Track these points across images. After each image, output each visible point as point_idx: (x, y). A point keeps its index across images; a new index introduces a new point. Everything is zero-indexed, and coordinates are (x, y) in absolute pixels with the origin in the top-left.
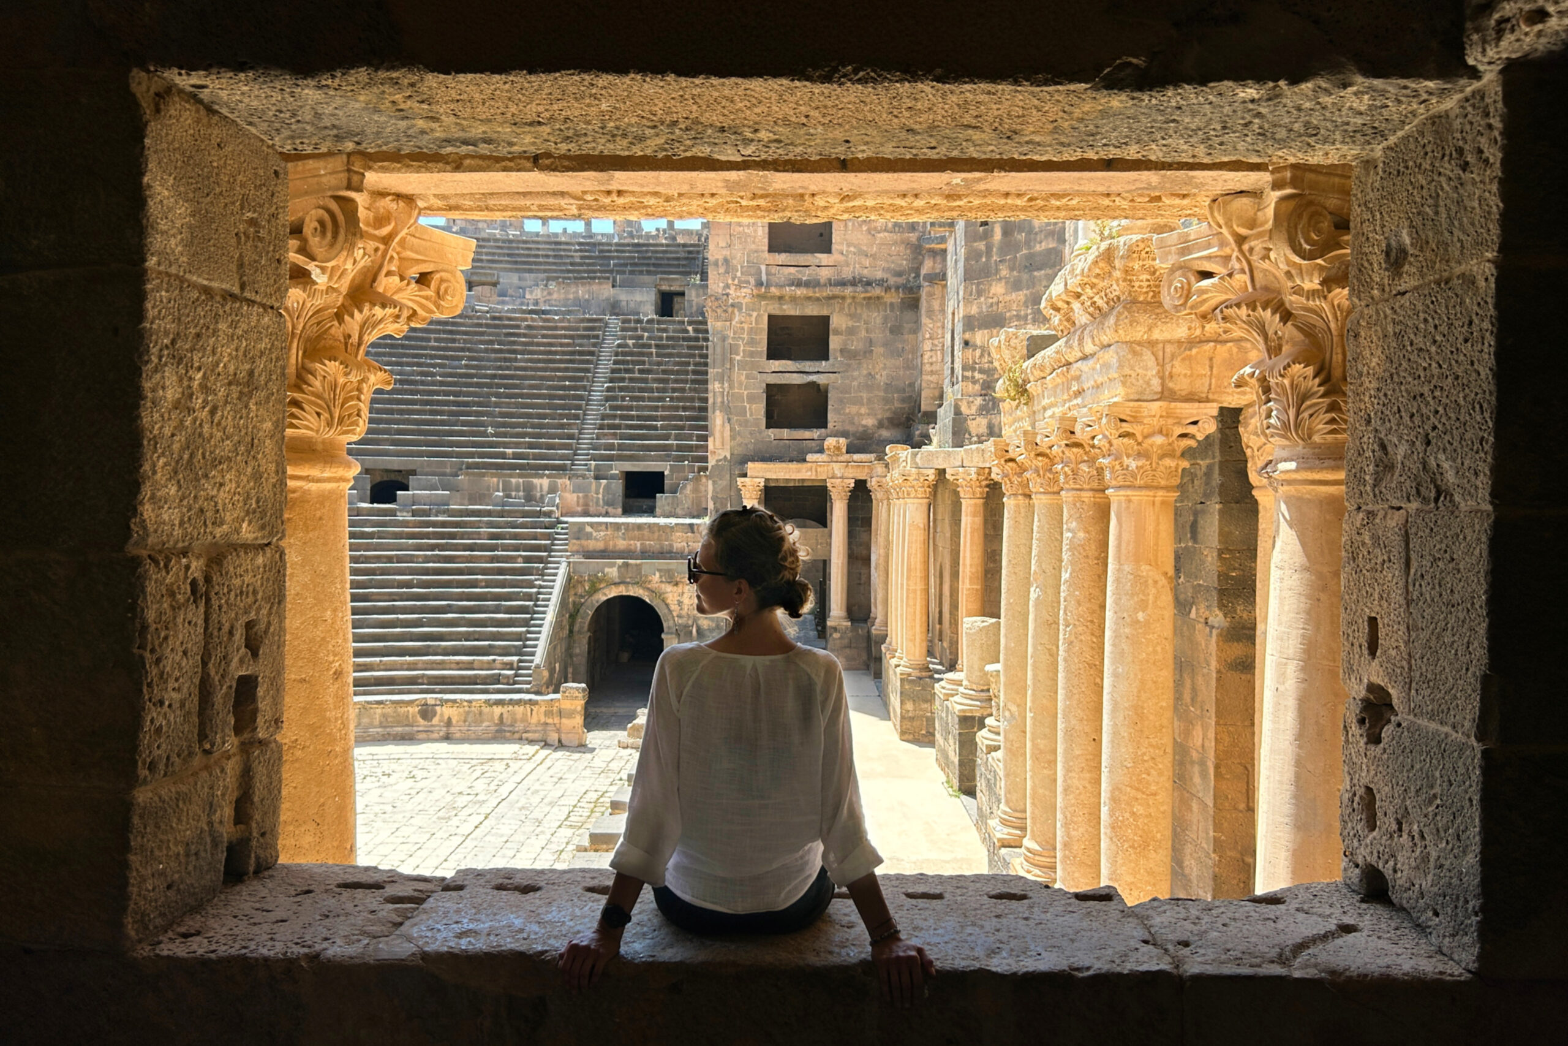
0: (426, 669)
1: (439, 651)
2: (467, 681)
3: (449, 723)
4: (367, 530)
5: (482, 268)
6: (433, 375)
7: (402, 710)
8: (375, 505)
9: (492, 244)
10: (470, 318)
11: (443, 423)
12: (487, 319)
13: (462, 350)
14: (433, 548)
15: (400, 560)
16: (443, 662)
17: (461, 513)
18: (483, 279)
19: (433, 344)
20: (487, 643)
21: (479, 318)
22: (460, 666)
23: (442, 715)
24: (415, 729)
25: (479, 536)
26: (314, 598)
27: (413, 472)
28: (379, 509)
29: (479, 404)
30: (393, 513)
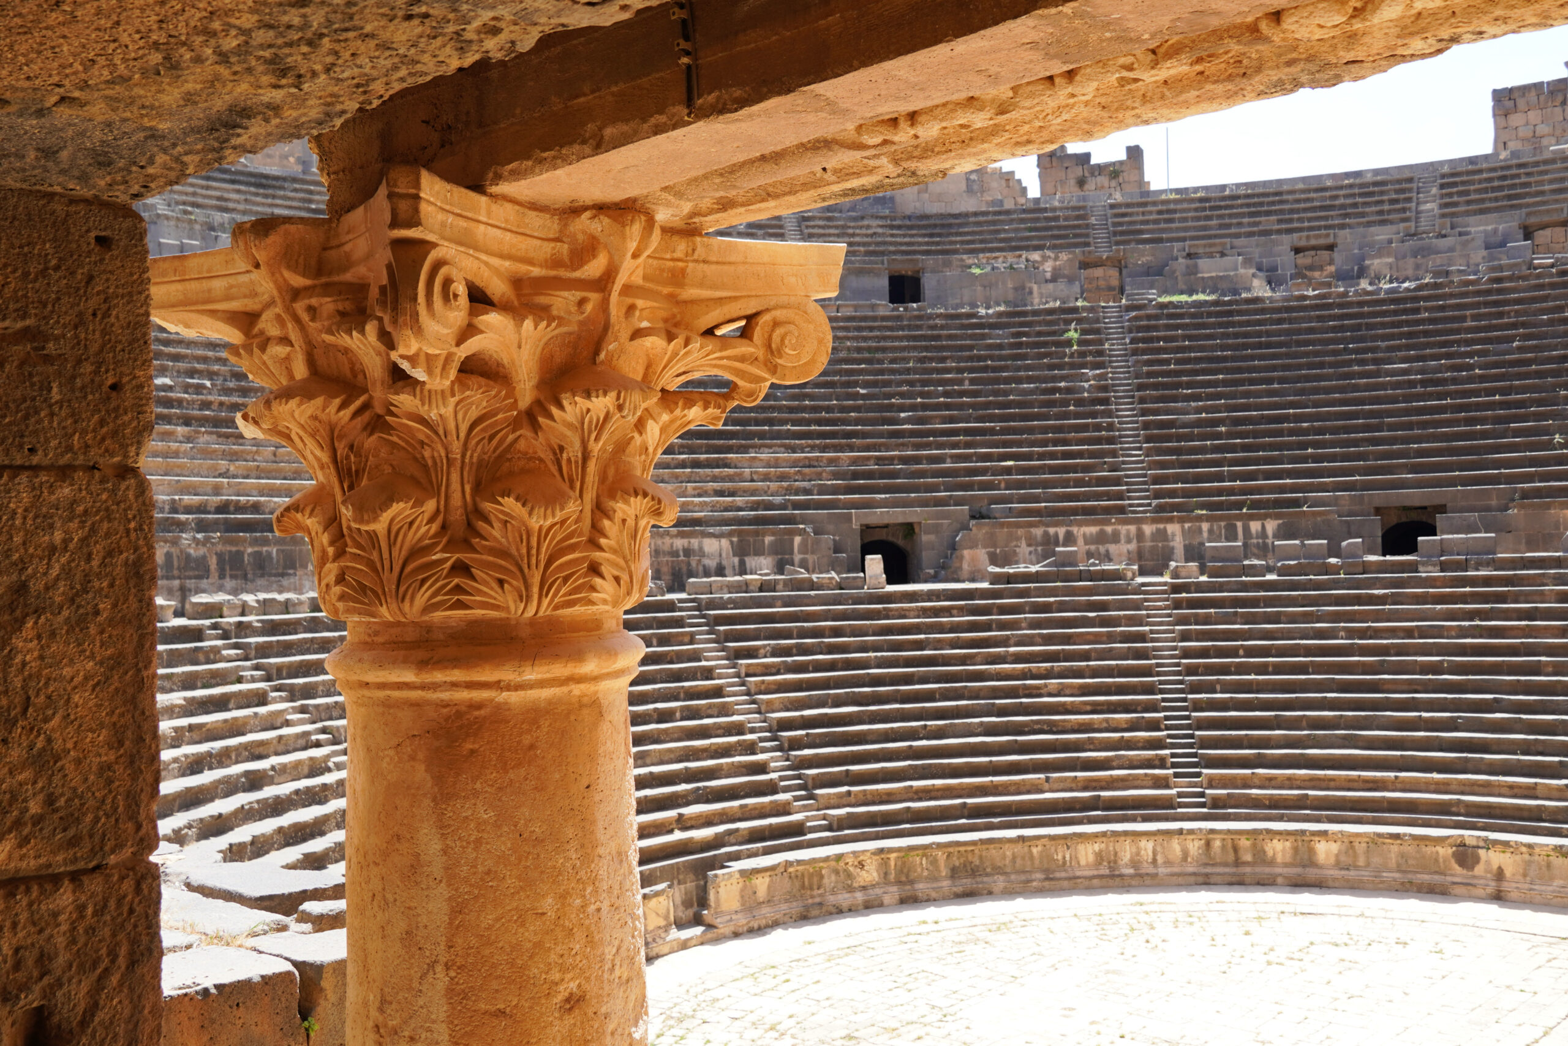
0: (1463, 793)
1: (1483, 768)
2: (1526, 814)
3: (1500, 875)
4: (1376, 592)
5: (1544, 203)
6: (1471, 367)
7: (1429, 850)
8: (1388, 558)
9: (1559, 165)
10: (1524, 278)
11: (1484, 435)
12: (1552, 275)
13: (1514, 326)
14: (1471, 615)
15: (1423, 633)
16: (1487, 784)
17: (1513, 564)
18: (1546, 219)
19: (1470, 323)
20: (1557, 759)
21: (1539, 276)
22: (1515, 791)
23: (1488, 862)
24: (1449, 879)
25: (1542, 597)
26: (519, 878)
27: (1442, 509)
28: (1393, 563)
29: (1539, 403)
30: (1413, 567)
